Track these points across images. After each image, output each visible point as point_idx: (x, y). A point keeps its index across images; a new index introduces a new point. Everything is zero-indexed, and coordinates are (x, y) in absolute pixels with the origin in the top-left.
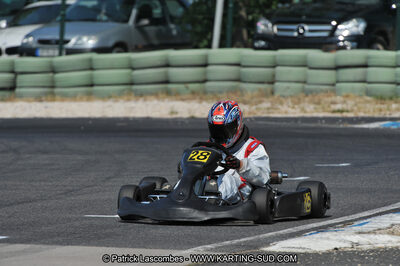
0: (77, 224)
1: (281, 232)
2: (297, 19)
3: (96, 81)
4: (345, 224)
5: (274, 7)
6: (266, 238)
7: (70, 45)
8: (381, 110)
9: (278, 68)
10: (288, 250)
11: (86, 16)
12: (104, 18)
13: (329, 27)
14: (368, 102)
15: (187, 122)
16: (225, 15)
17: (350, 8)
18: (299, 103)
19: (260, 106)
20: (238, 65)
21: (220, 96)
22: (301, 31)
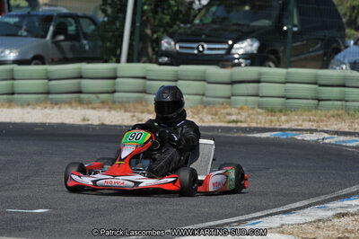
2: (198, 38)
3: (17, 90)
4: (240, 223)
5: (176, 27)
8: (271, 122)
9: (180, 82)
11: (11, 32)
12: (25, 34)
13: (226, 46)
14: (260, 114)
15: (97, 128)
16: (132, 34)
17: (245, 29)
18: (198, 113)
20: (144, 78)
21: (127, 105)
22: (201, 49)
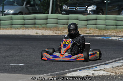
0: (8, 67)
1: (70, 70)
2: (74, 5)
3: (13, 23)
4: (90, 68)
5: (68, 1)
6: (66, 72)
7: (5, 13)
8: (101, 33)
9: (69, 20)
10: (72, 76)
11: (11, 4)
12: (16, 4)
13: (85, 8)
14: (97, 31)
15: (41, 36)
16: (53, 4)
17: (91, 2)
19: (64, 31)
20: (57, 19)
21: (51, 28)
22: (76, 9)
